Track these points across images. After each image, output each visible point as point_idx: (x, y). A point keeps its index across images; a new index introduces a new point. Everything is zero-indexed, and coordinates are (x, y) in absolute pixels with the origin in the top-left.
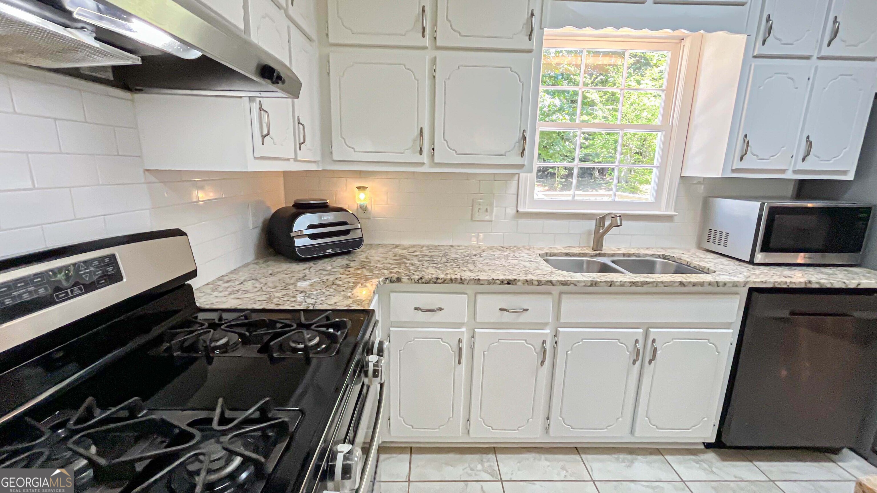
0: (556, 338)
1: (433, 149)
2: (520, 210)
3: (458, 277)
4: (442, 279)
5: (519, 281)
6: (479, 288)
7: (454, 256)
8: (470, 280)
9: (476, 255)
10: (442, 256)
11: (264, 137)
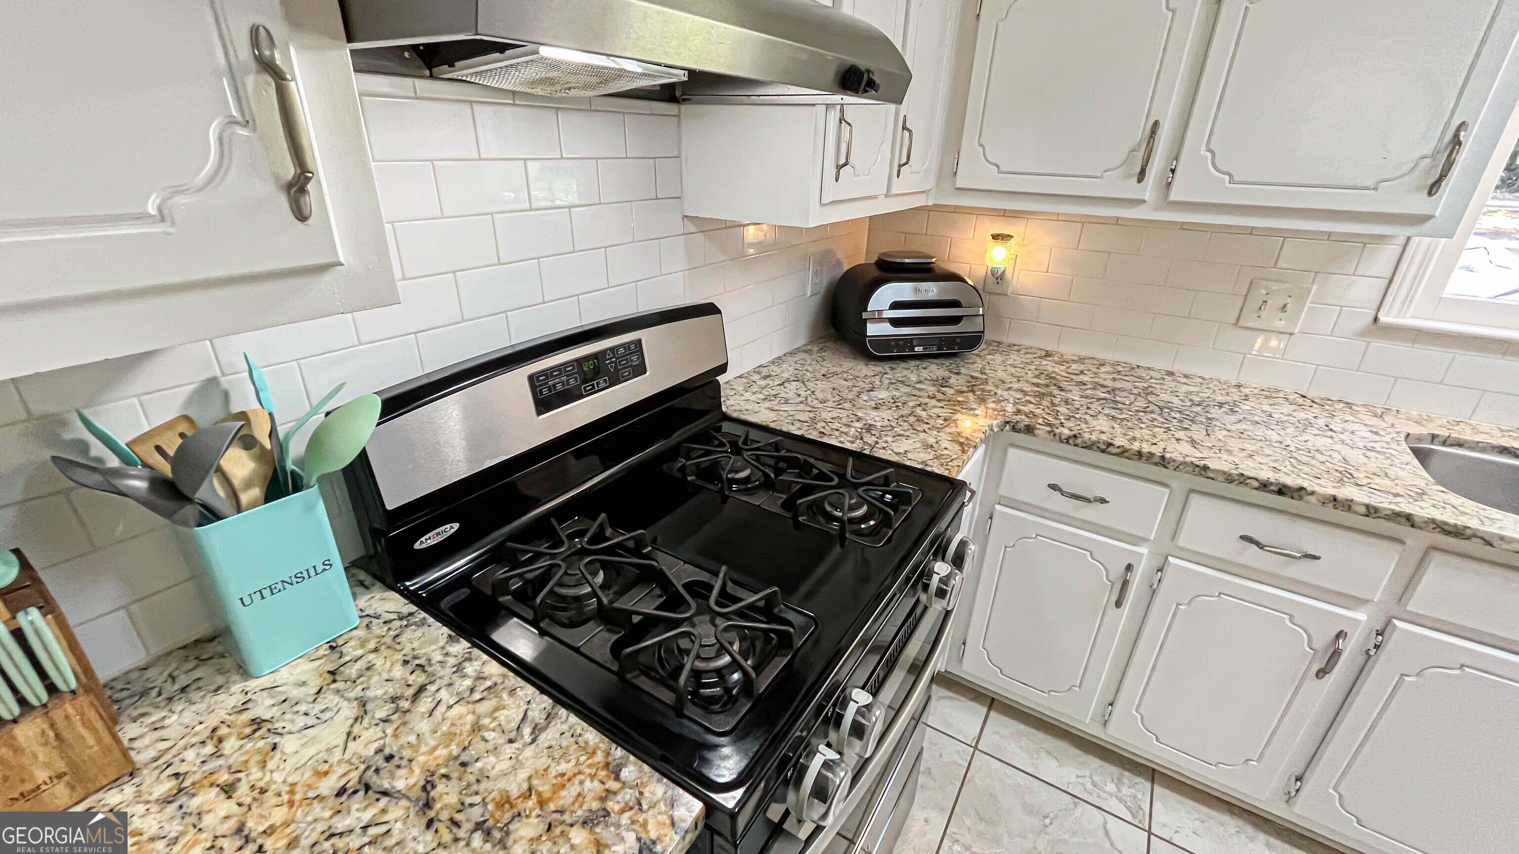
0: (1380, 638)
1: (1173, 171)
2: (1383, 318)
3: (1157, 451)
4: (1119, 447)
5: (1312, 493)
6: (1201, 483)
7: (1165, 397)
8: (1185, 464)
9: (1221, 405)
10: (1139, 394)
11: (839, 167)
